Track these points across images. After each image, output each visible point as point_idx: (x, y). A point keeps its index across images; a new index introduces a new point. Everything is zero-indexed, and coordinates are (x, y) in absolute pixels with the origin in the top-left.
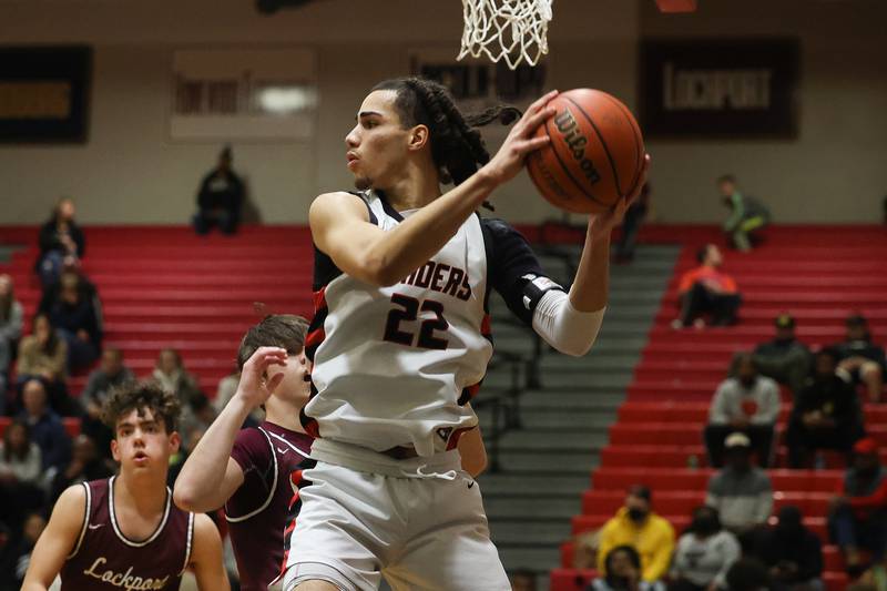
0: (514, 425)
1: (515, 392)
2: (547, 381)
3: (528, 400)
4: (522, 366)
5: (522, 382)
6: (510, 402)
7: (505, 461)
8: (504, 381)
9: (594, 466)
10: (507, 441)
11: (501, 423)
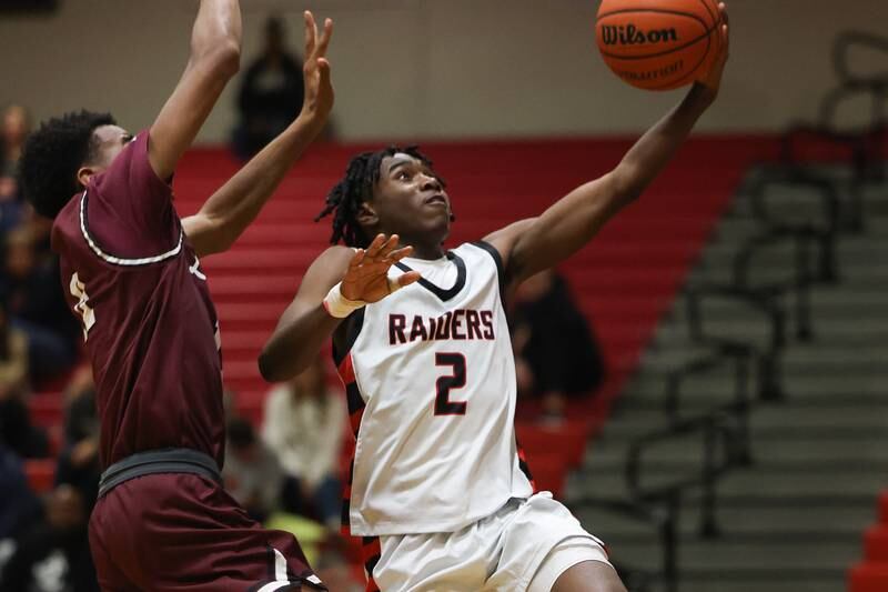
0: (741, 460)
1: (740, 407)
2: (793, 386)
3: (762, 418)
4: (753, 366)
5: (752, 388)
6: (732, 422)
7: (726, 520)
8: (722, 388)
9: (867, 524)
10: (729, 486)
11: (719, 456)
